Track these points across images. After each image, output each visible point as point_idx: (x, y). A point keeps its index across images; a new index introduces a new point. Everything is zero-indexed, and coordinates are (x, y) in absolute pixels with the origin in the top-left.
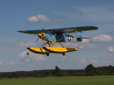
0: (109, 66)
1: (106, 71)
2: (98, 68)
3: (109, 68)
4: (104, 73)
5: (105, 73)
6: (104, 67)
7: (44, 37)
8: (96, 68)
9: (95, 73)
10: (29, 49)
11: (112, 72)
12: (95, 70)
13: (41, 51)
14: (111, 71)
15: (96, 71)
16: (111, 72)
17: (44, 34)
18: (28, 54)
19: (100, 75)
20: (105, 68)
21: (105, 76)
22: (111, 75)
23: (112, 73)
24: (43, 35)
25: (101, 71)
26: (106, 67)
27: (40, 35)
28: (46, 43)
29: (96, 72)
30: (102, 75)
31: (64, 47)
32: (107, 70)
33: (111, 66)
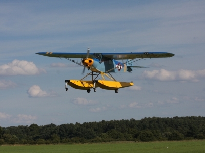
0: (31, 126)
1: (26, 136)
2: (9, 128)
3: (32, 130)
4: (20, 139)
5: (23, 140)
6: (21, 127)
7: (92, 65)
8: (4, 128)
9: (3, 140)
10: (68, 81)
11: (38, 137)
12: (3, 133)
13: (82, 86)
14: (35, 136)
15: (5, 134)
16: (35, 138)
17: (92, 60)
18: (66, 89)
19: (12, 143)
20: (23, 129)
21: (23, 146)
22: (35, 143)
23: (37, 140)
24: (90, 61)
25: (15, 136)
26: (25, 127)
27: (87, 61)
28: (89, 74)
29: (4, 138)
30: (17, 144)
31: (115, 81)
32: (27, 134)
33: (36, 125)
